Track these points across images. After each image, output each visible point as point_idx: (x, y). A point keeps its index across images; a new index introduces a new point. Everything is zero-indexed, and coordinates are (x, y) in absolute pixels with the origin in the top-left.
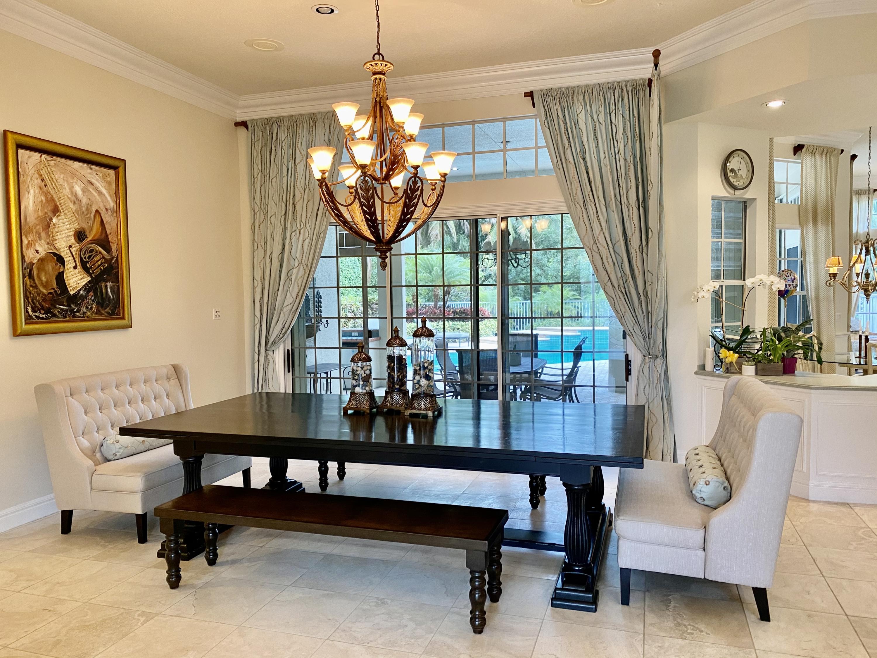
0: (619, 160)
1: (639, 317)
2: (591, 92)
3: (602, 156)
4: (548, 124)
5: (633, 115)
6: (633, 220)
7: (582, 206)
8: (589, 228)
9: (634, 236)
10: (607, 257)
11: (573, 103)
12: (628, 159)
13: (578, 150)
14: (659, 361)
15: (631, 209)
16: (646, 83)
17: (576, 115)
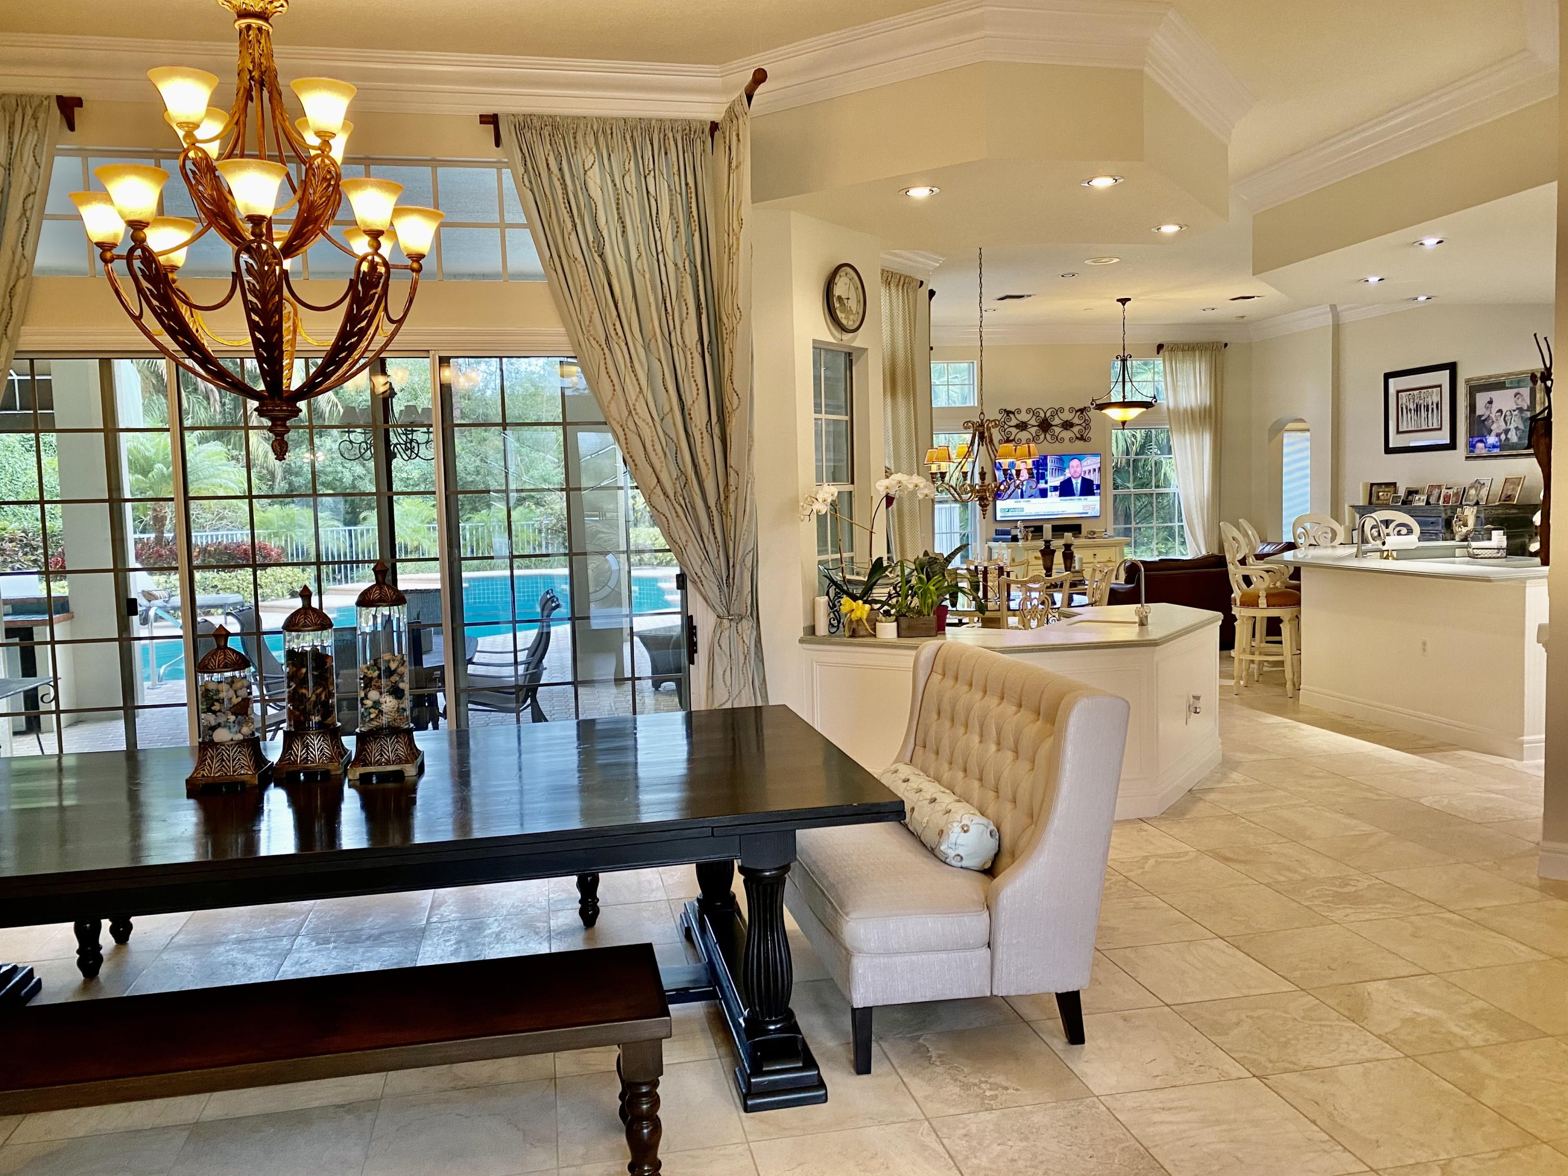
0: (665, 265)
1: (709, 548)
2: (609, 132)
3: (634, 255)
4: (530, 182)
5: (687, 184)
6: (693, 377)
7: (604, 346)
8: (618, 387)
9: (696, 405)
10: (653, 441)
11: (576, 148)
12: (680, 265)
13: (591, 239)
14: (746, 625)
15: (689, 357)
16: (707, 130)
17: (582, 172)
